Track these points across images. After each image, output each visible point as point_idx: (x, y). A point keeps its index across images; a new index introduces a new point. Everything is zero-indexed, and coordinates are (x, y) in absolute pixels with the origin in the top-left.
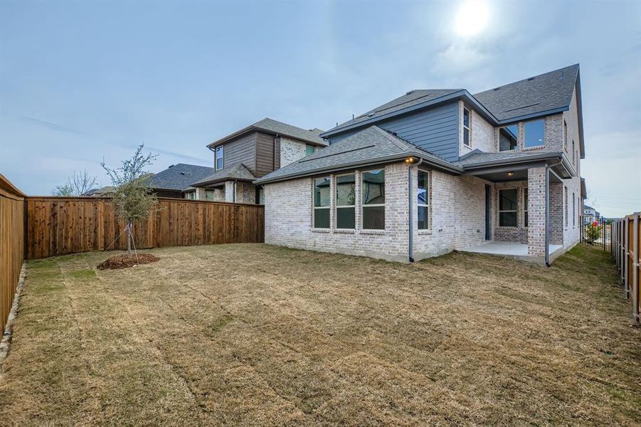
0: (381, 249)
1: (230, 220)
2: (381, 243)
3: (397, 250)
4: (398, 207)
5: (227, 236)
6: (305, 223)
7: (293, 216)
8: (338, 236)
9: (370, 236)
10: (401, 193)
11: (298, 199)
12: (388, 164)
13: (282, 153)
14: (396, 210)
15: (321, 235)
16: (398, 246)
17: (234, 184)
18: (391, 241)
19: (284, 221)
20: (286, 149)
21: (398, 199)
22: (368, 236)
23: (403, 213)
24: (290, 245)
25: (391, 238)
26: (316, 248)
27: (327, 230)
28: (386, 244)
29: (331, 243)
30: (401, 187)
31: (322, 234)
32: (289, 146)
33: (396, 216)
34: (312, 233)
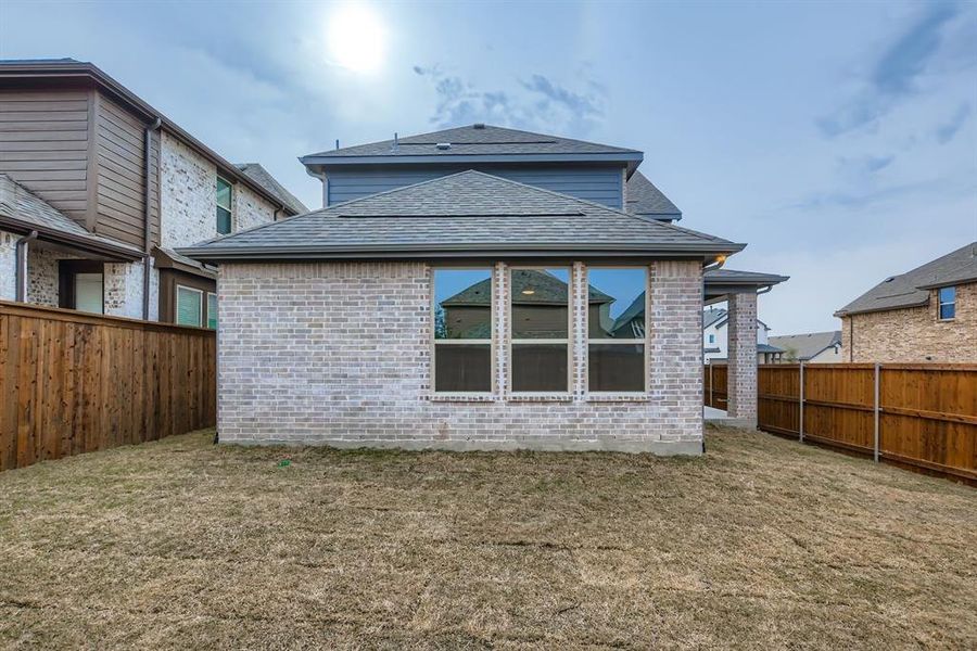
0: (643, 432)
1: (60, 372)
2: (642, 421)
3: (682, 432)
4: (681, 347)
5: (51, 432)
6: (405, 381)
7: (355, 362)
8: (523, 409)
9: (614, 406)
10: (689, 319)
11: (379, 315)
12: (661, 259)
13: (164, 178)
14: (677, 353)
15: (467, 410)
16: (682, 423)
17: (20, 243)
18: (665, 415)
19: (316, 375)
20: (172, 171)
21: (681, 331)
22: (609, 407)
23: (692, 359)
24: (342, 441)
25: (665, 409)
26: (449, 443)
27: (484, 395)
28: (654, 421)
29: (500, 427)
30: (687, 309)
31: (468, 406)
32: (181, 164)
33: (677, 365)
34: (433, 407)
